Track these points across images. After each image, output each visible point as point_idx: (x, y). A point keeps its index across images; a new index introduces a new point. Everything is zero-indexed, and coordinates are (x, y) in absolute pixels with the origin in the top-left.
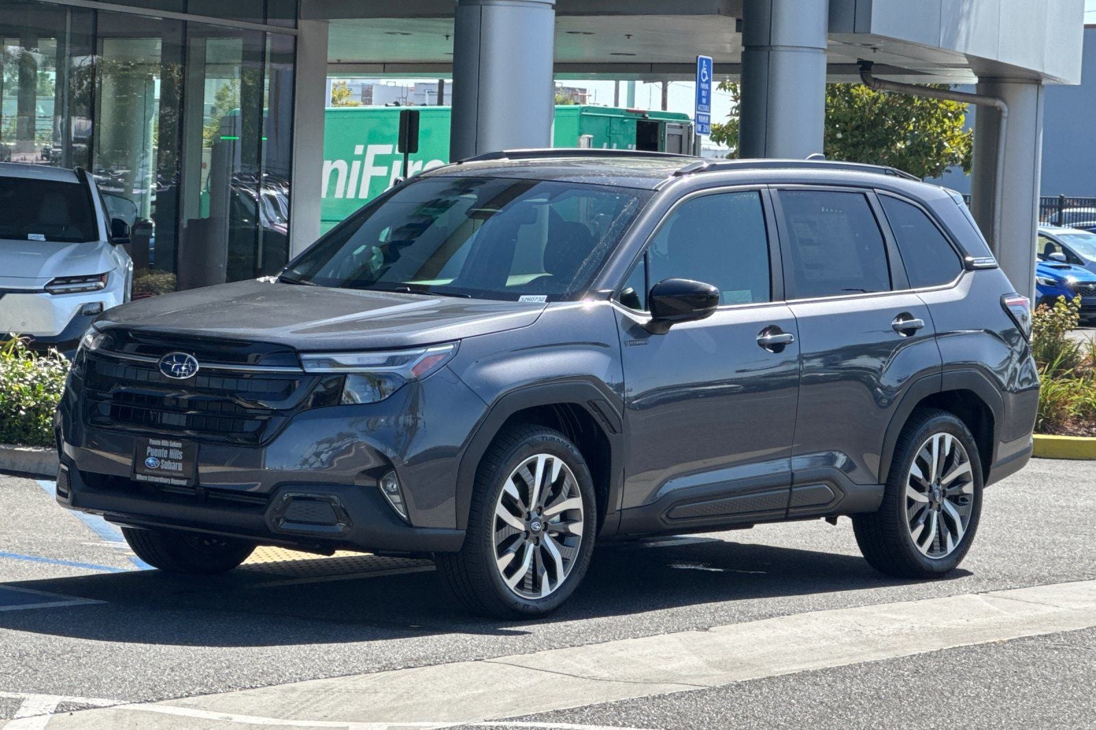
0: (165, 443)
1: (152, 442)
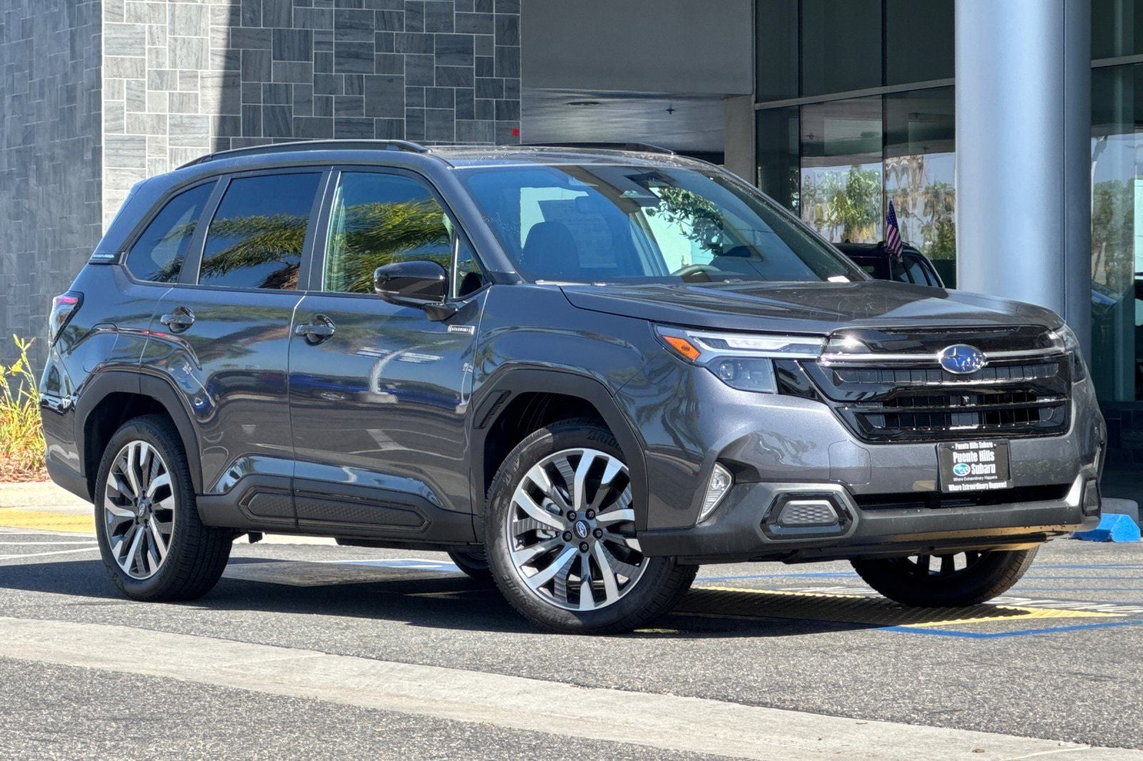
0: (973, 445)
1: (959, 446)
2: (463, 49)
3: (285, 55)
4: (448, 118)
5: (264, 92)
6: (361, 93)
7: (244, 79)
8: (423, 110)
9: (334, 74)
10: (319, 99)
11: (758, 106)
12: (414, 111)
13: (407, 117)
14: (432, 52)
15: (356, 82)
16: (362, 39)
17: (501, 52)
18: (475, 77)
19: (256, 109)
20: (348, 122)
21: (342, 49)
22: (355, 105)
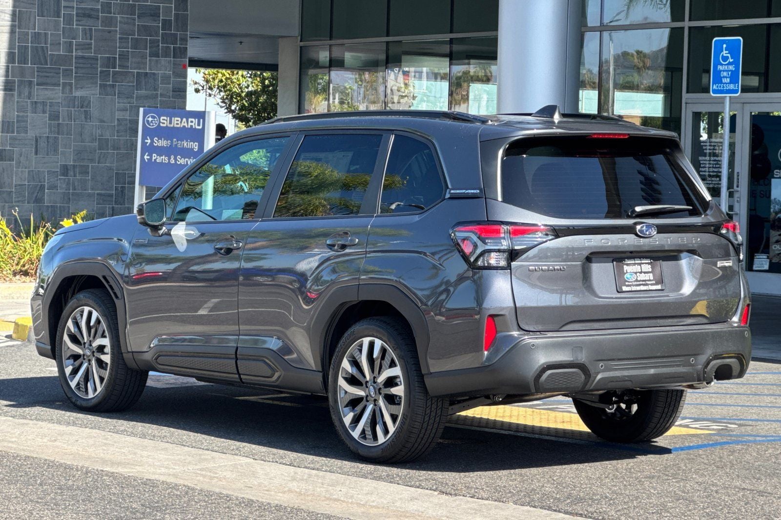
2: (154, 14)
3: (45, 14)
4: (144, 57)
5: (32, 37)
6: (91, 39)
7: (19, 28)
8: (129, 51)
9: (75, 27)
10: (65, 42)
11: (302, 44)
12: (123, 51)
13: (119, 55)
14: (135, 15)
15: (88, 32)
16: (92, 5)
17: (176, 15)
18: (161, 31)
19: (26, 48)
20: (83, 57)
21: (80, 11)
22: (88, 47)
